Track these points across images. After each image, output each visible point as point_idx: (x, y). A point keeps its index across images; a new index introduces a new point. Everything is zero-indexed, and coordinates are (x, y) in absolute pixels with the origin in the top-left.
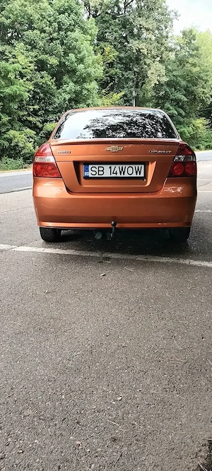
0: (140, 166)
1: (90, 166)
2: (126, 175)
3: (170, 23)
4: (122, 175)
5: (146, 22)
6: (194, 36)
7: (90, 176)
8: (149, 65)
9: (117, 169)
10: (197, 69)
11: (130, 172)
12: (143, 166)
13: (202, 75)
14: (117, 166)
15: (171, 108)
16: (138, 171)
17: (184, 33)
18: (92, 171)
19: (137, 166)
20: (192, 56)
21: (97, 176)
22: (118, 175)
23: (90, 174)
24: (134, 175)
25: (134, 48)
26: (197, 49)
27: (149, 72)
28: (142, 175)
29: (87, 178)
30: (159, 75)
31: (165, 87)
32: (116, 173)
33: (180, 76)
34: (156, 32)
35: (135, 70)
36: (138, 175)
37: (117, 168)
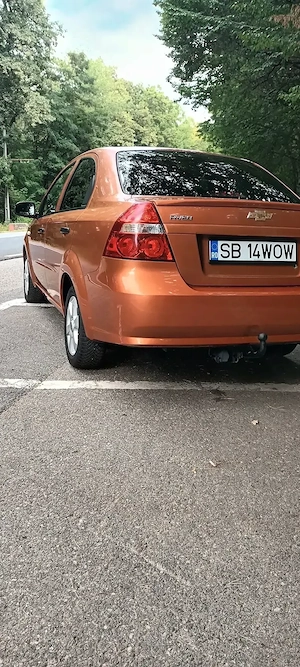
0: (291, 244)
1: (220, 243)
2: (273, 259)
3: (53, 39)
4: (267, 259)
5: (21, 32)
6: (87, 63)
7: (220, 259)
8: (26, 95)
9: (259, 249)
10: (92, 109)
11: (278, 254)
12: (295, 244)
13: (99, 119)
14: (260, 244)
15: (58, 160)
16: (288, 253)
17: (73, 57)
18: (222, 252)
19: (287, 244)
20: (84, 90)
21: (230, 259)
22: (261, 258)
23: (219, 255)
24: (283, 259)
25: (4, 67)
26: (91, 81)
27: (27, 106)
28: (294, 259)
29: (215, 262)
30: (42, 112)
31: (49, 129)
32: (258, 255)
33: (69, 117)
34: (34, 49)
35: (6, 99)
36: (289, 260)
37: (259, 246)
